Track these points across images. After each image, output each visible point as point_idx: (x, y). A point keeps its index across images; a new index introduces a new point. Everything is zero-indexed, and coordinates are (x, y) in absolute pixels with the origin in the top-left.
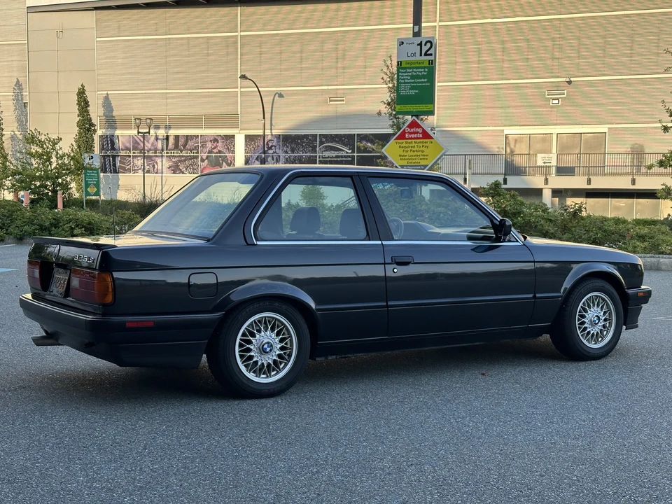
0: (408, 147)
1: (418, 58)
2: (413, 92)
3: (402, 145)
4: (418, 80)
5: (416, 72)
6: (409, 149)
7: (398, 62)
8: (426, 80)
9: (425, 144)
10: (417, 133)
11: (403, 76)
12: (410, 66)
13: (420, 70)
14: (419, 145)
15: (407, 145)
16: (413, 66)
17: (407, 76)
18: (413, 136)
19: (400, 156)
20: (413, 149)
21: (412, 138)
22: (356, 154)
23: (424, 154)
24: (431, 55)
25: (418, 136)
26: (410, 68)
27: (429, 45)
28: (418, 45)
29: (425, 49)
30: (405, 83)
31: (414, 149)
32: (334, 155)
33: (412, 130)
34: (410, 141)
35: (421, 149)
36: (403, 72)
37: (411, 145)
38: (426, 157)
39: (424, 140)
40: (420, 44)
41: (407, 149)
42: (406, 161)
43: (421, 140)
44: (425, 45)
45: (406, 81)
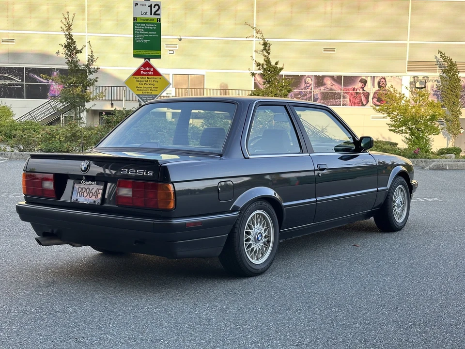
0: (143, 81)
1: (149, 16)
2: (146, 41)
3: (138, 80)
4: (150, 33)
5: (148, 26)
6: (144, 83)
7: (134, 18)
8: (155, 33)
9: (155, 80)
10: (149, 71)
11: (138, 29)
12: (143, 21)
13: (151, 25)
14: (151, 80)
15: (142, 80)
16: (145, 21)
17: (142, 29)
18: (146, 73)
19: (137, 87)
20: (146, 83)
21: (145, 75)
22: (25, 83)
23: (155, 86)
24: (159, 14)
25: (150, 73)
26: (143, 23)
27: (157, 7)
28: (149, 6)
29: (154, 10)
30: (139, 34)
31: (148, 83)
32: (7, 83)
33: (146, 69)
34: (144, 77)
35: (153, 83)
36: (138, 26)
37: (145, 80)
38: (156, 89)
39: (155, 77)
40: (150, 6)
41: (142, 83)
42: (142, 92)
43: (152, 77)
44: (154, 7)
45: (140, 32)
